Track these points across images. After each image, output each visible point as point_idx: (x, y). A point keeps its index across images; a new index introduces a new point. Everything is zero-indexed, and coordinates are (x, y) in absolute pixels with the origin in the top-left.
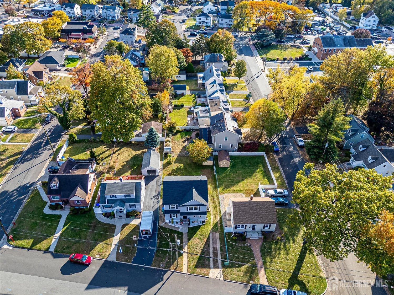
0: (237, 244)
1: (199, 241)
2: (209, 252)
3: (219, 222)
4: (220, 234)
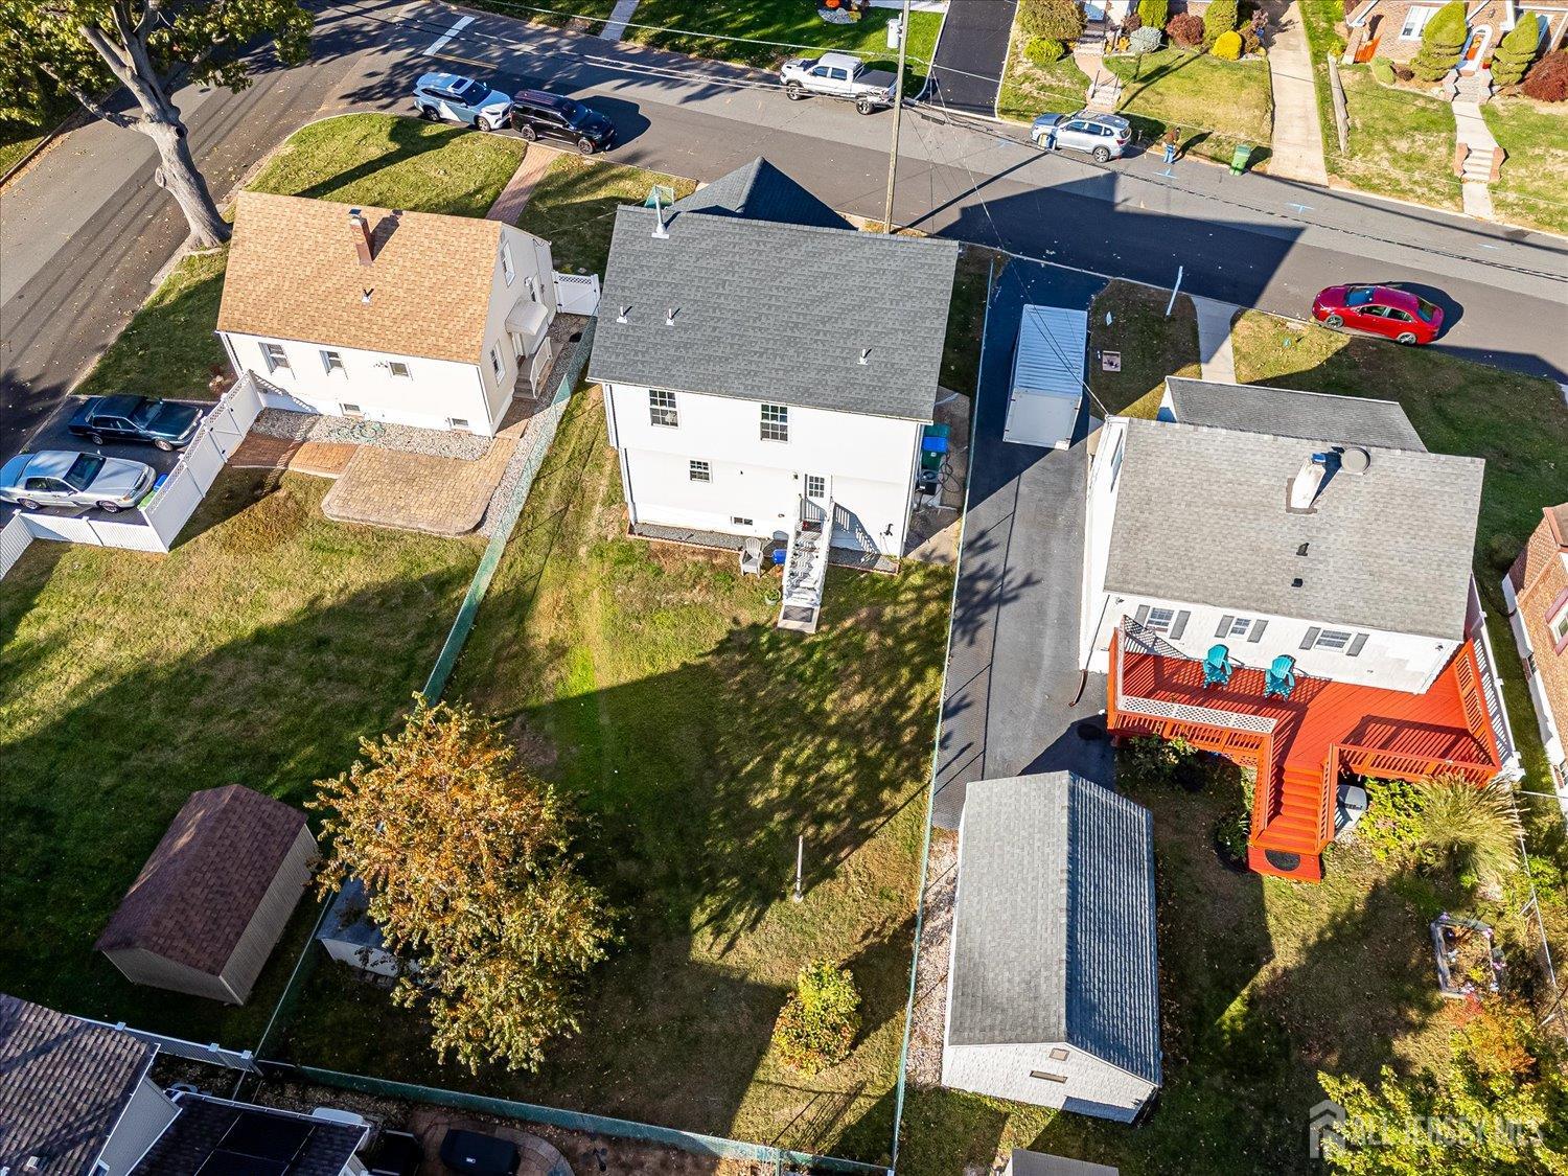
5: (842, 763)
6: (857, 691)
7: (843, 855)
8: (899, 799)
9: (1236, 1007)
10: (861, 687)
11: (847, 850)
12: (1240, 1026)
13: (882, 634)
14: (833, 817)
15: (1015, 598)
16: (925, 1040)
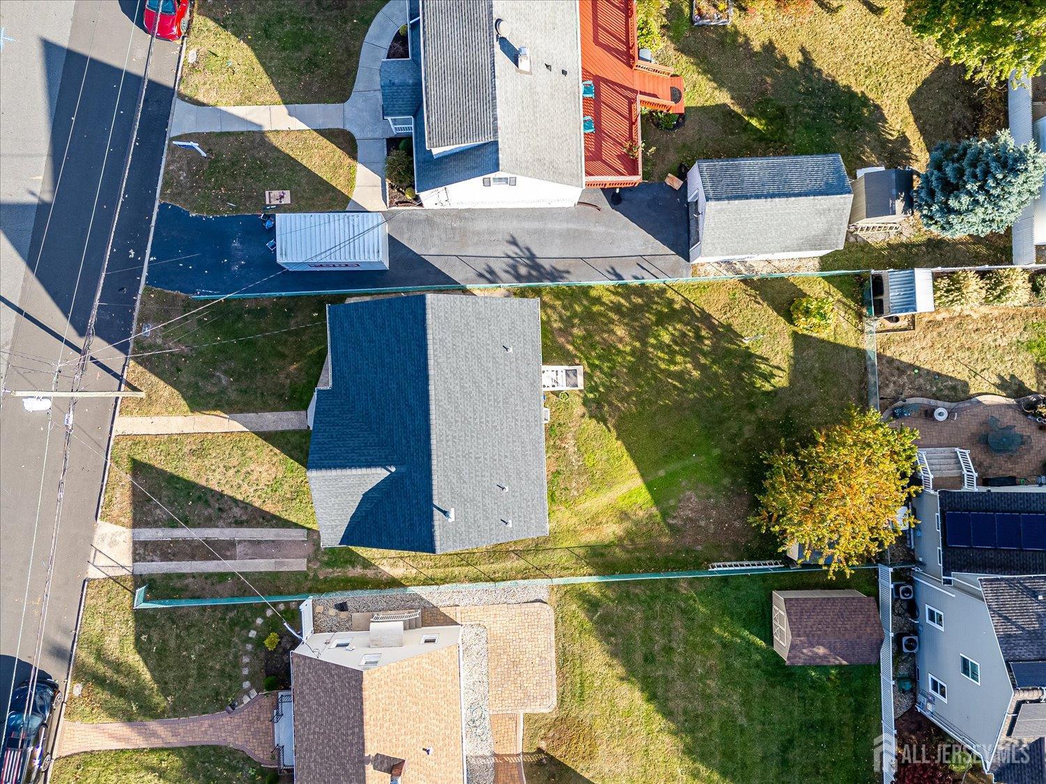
0: (249, 647)
1: (263, 481)
2: (209, 522)
3: (370, 573)
4: (304, 575)
5: (663, 333)
6: (614, 333)
7: (716, 323)
8: (678, 298)
9: (754, 122)
10: (612, 332)
11: (713, 321)
12: (763, 122)
13: (573, 326)
14: (697, 332)
15: (528, 249)
16: (799, 267)
